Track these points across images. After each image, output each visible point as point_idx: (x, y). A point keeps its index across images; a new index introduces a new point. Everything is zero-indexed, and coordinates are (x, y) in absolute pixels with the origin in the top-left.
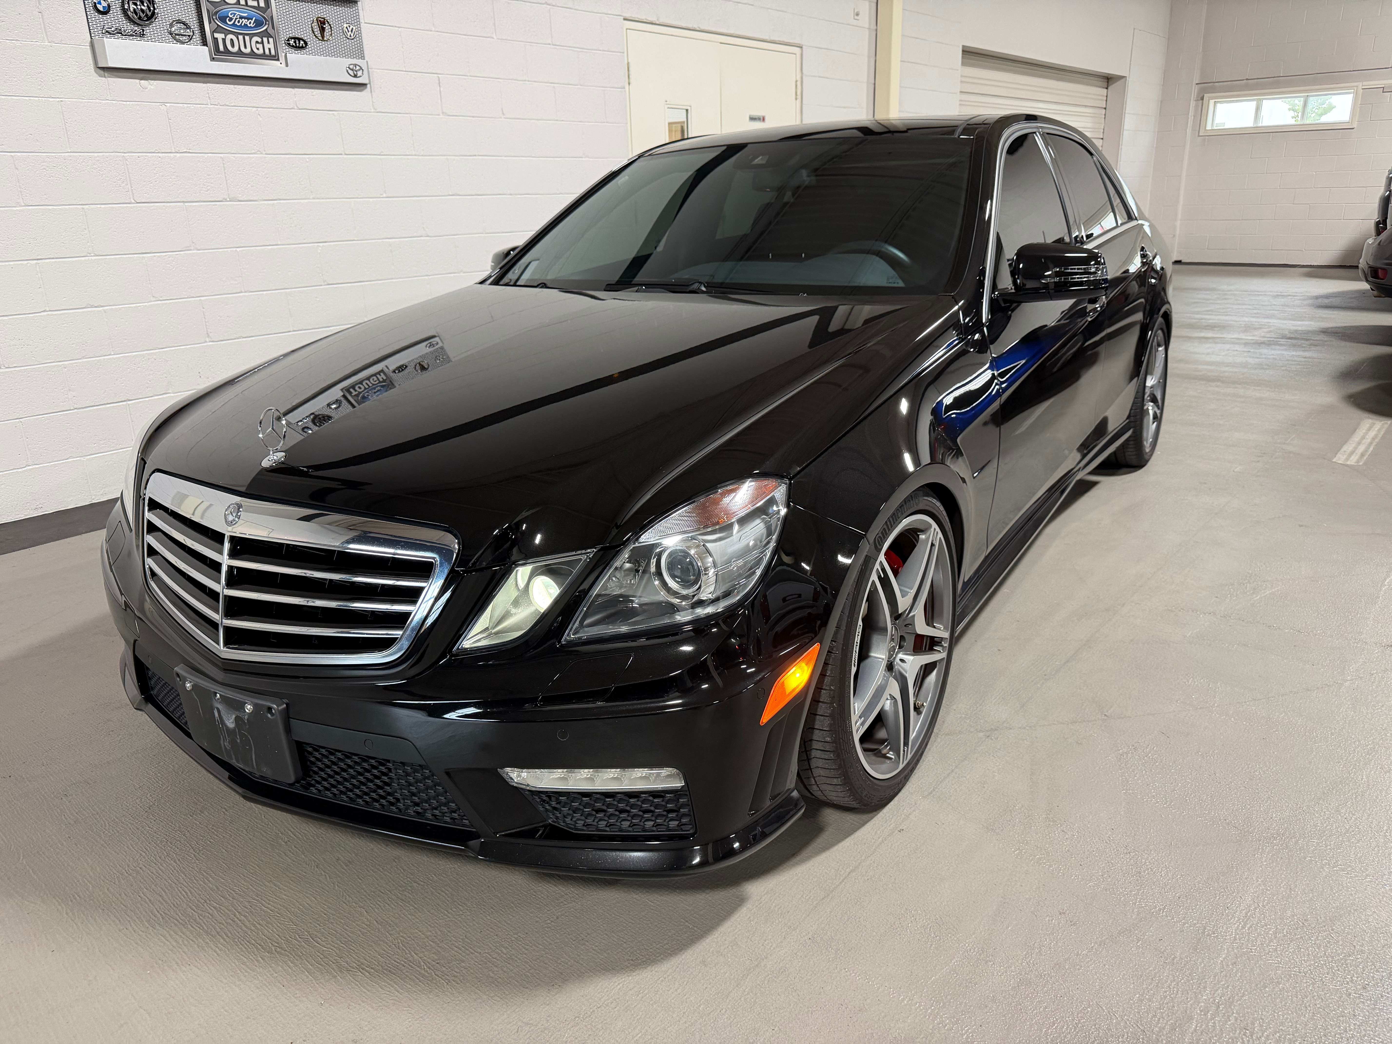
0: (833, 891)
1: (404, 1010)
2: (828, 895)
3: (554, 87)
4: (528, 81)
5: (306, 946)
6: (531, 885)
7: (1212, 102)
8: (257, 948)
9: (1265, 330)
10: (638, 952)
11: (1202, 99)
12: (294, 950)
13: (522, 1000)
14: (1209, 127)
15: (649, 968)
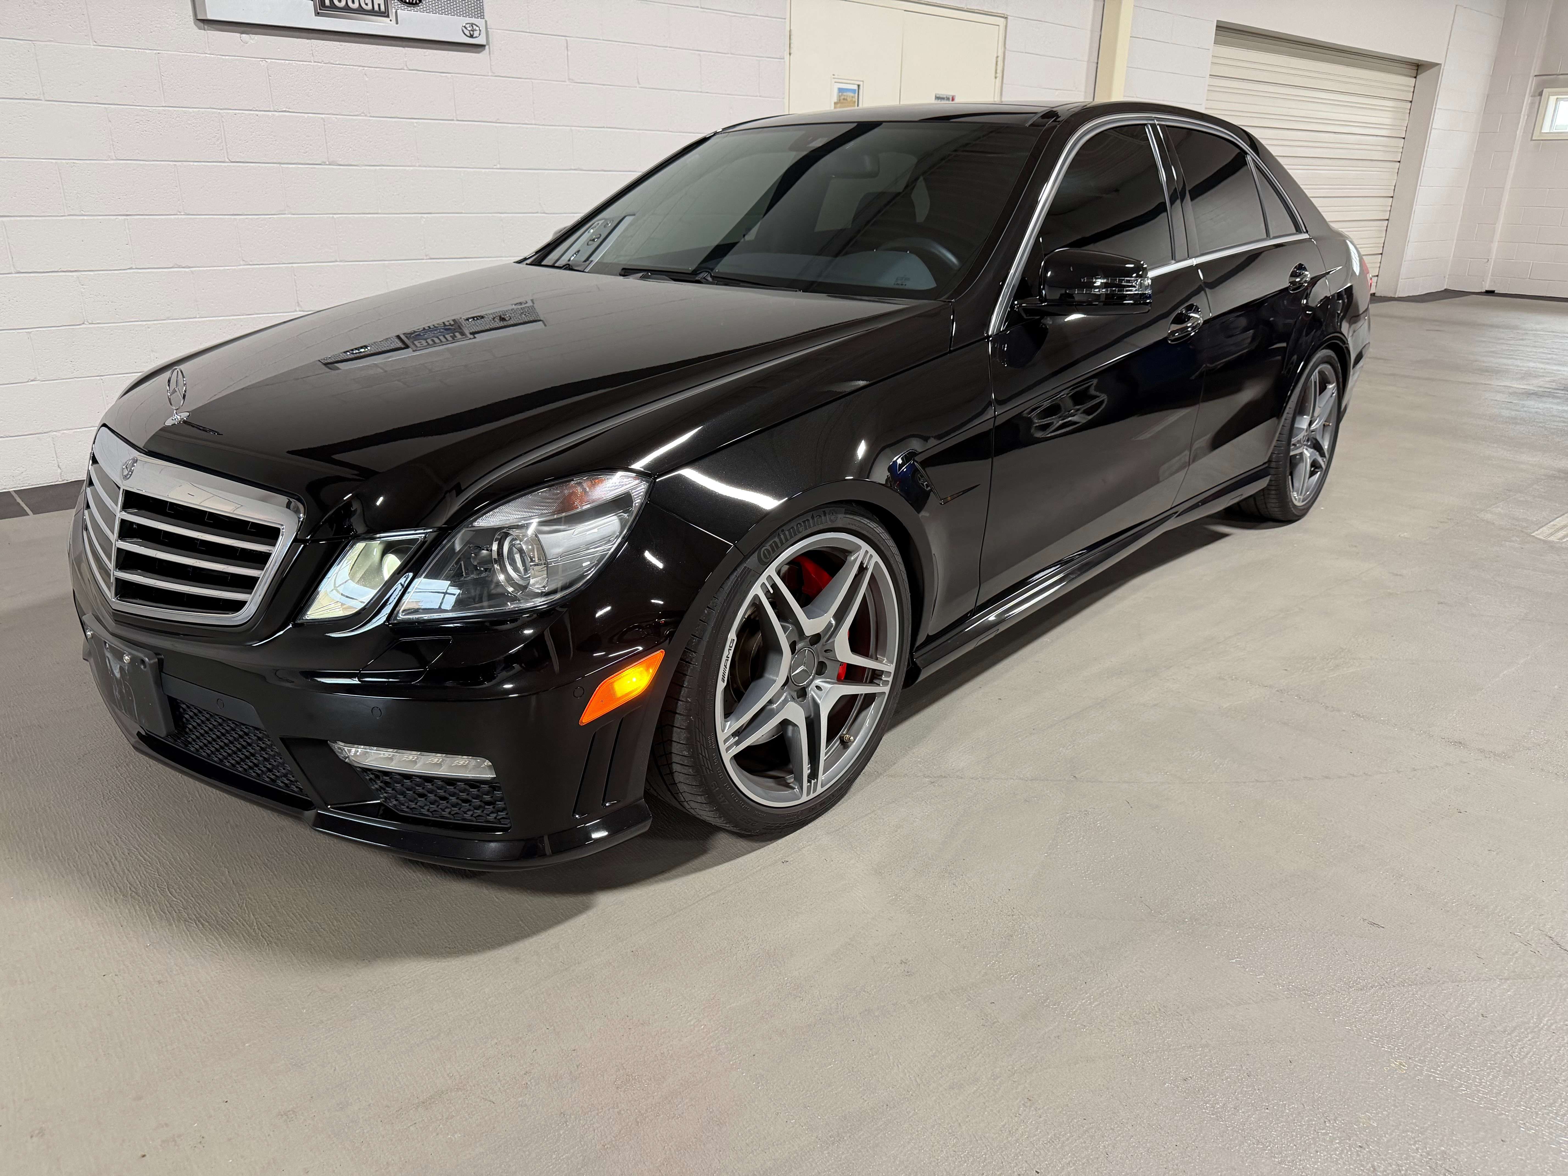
0: (682, 910)
1: (217, 962)
2: (675, 913)
3: (699, 55)
4: (670, 47)
5: (159, 894)
6: (392, 869)
7: (1553, 99)
8: (115, 891)
9: (1547, 379)
10: (460, 941)
11: (1541, 94)
12: (147, 897)
13: (328, 968)
14: (1546, 129)
15: (461, 957)
